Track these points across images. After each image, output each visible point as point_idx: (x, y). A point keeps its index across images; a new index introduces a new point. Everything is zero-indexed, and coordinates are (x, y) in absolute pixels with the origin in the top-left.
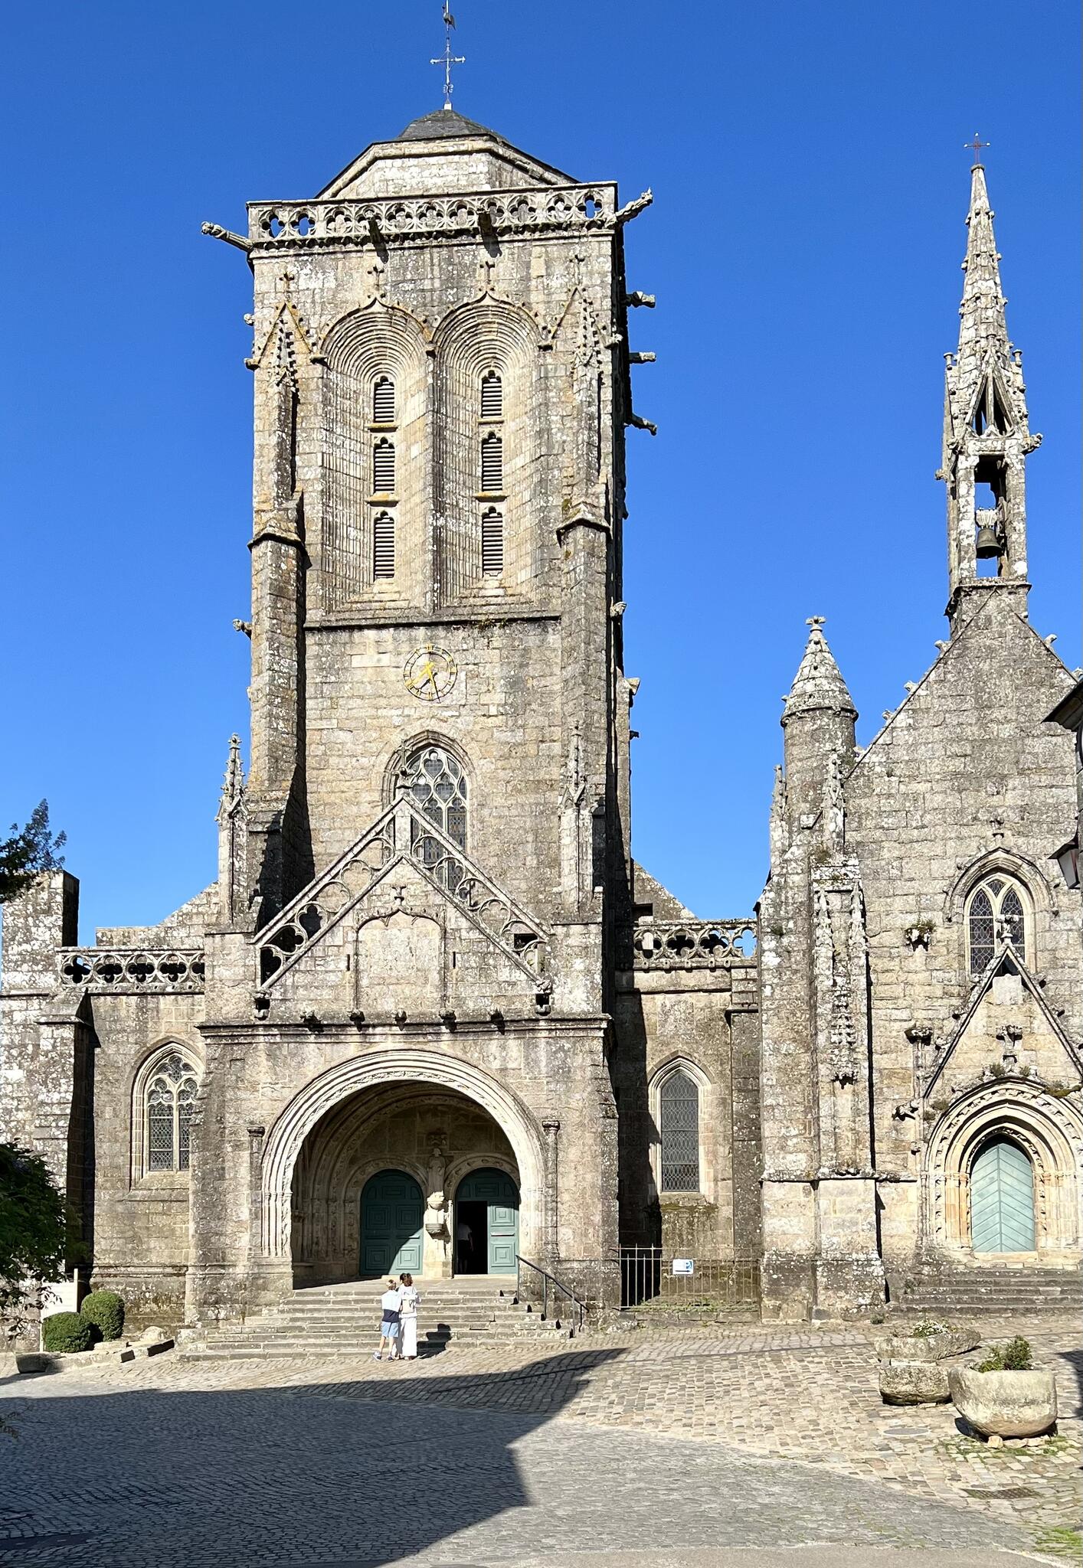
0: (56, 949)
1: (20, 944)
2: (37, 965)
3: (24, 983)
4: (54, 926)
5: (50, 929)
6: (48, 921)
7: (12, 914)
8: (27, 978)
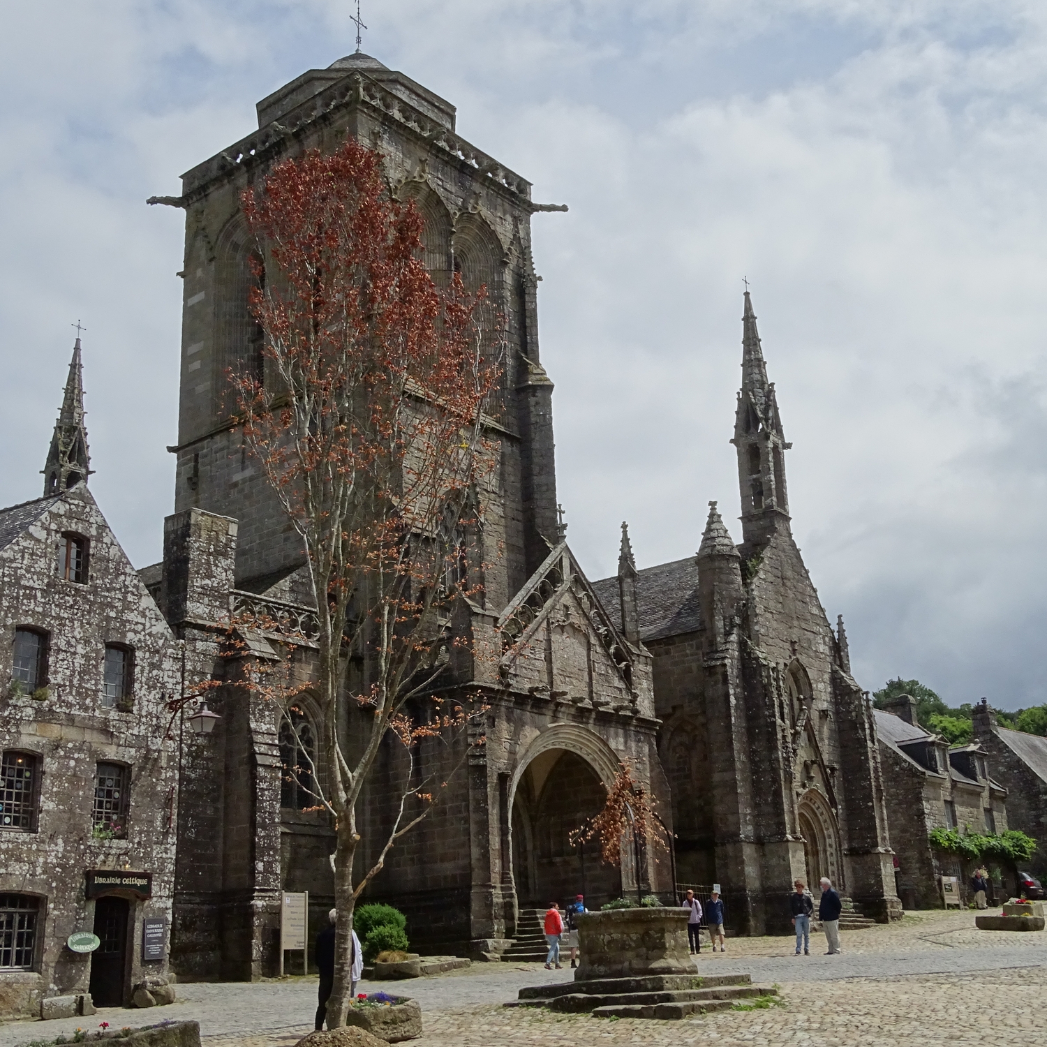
0: (231, 590)
1: (202, 579)
2: (216, 601)
3: (205, 615)
4: (229, 569)
5: (226, 571)
6: (224, 563)
7: (198, 548)
8: (207, 611)
